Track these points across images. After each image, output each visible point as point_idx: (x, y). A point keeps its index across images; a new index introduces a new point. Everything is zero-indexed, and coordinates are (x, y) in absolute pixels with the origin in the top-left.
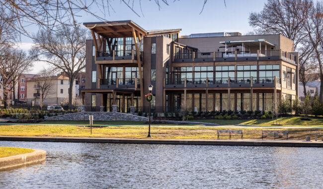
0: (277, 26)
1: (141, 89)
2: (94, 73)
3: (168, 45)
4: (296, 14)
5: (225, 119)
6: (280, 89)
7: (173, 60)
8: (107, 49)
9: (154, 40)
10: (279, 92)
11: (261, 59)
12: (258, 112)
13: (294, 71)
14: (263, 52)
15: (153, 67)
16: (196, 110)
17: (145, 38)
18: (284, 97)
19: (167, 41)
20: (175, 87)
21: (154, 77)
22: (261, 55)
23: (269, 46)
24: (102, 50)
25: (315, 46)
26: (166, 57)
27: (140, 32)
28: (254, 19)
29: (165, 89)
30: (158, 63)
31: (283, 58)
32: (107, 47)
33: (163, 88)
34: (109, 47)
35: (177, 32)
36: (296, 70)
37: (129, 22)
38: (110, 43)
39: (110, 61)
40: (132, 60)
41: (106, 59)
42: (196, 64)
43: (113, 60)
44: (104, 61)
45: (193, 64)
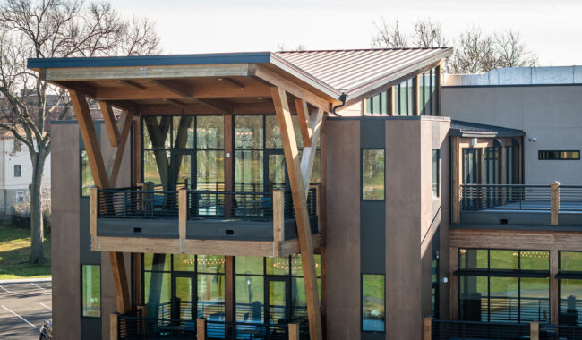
27: (307, 98)
32: (150, 159)
34: (160, 160)
39: (163, 241)
40: (275, 244)
41: (143, 232)
42: (568, 240)
43: (178, 237)
44: (134, 240)
45: (555, 237)
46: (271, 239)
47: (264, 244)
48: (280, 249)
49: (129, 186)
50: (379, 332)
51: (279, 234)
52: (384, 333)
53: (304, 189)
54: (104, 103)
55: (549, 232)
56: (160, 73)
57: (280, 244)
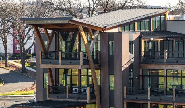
7: (142, 60)
20: (137, 98)
29: (125, 102)
33: (124, 99)
39: (56, 65)
40: (81, 65)
41: (52, 63)
42: (168, 66)
43: (59, 64)
44: (49, 65)
45: (165, 66)
46: (80, 64)
47: (78, 66)
48: (82, 67)
49: (55, 51)
50: (113, 90)
51: (82, 63)
52: (114, 90)
53: (91, 52)
54: (45, 29)
55: (163, 64)
56: (49, 22)
57: (82, 65)
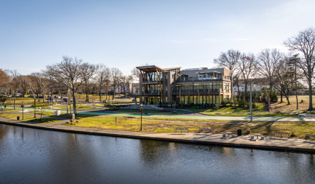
0: (225, 63)
1: (162, 94)
2: (143, 88)
3: (173, 75)
4: (233, 58)
5: (196, 108)
6: (222, 94)
7: (176, 82)
8: (148, 77)
9: (166, 73)
10: (222, 95)
11: (214, 80)
12: (212, 105)
13: (230, 85)
14: (215, 77)
15: (166, 84)
16: (186, 103)
17: (163, 73)
18: (225, 97)
19: (172, 73)
21: (167, 89)
22: (215, 78)
23: (218, 73)
24: (145, 78)
25: (243, 71)
26: (172, 80)
27: (160, 70)
28: (215, 61)
29: (171, 95)
30: (168, 84)
31: (224, 79)
35: (179, 69)
36: (231, 84)
37: (154, 66)
38: (149, 75)
